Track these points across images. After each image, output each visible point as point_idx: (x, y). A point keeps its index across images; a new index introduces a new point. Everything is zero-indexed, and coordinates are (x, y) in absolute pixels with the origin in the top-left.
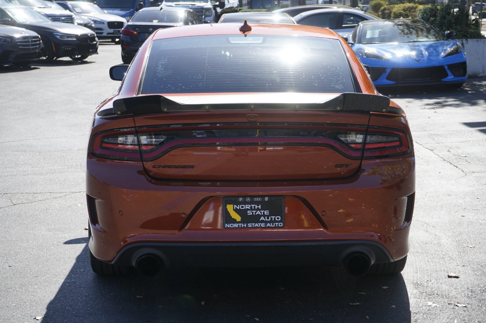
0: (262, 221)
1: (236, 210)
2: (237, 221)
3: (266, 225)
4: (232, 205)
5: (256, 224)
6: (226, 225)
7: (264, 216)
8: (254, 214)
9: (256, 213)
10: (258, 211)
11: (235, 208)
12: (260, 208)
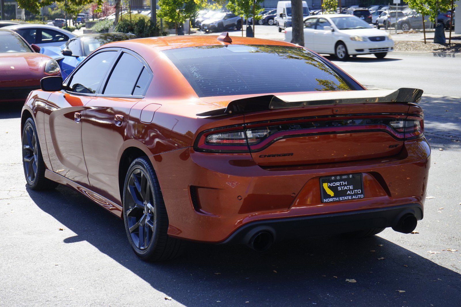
0: (349, 195)
1: (330, 187)
2: (332, 196)
3: (352, 197)
4: (327, 183)
5: (345, 197)
6: (324, 200)
7: (350, 190)
8: (343, 189)
9: (344, 188)
10: (345, 187)
11: (329, 186)
12: (346, 184)
